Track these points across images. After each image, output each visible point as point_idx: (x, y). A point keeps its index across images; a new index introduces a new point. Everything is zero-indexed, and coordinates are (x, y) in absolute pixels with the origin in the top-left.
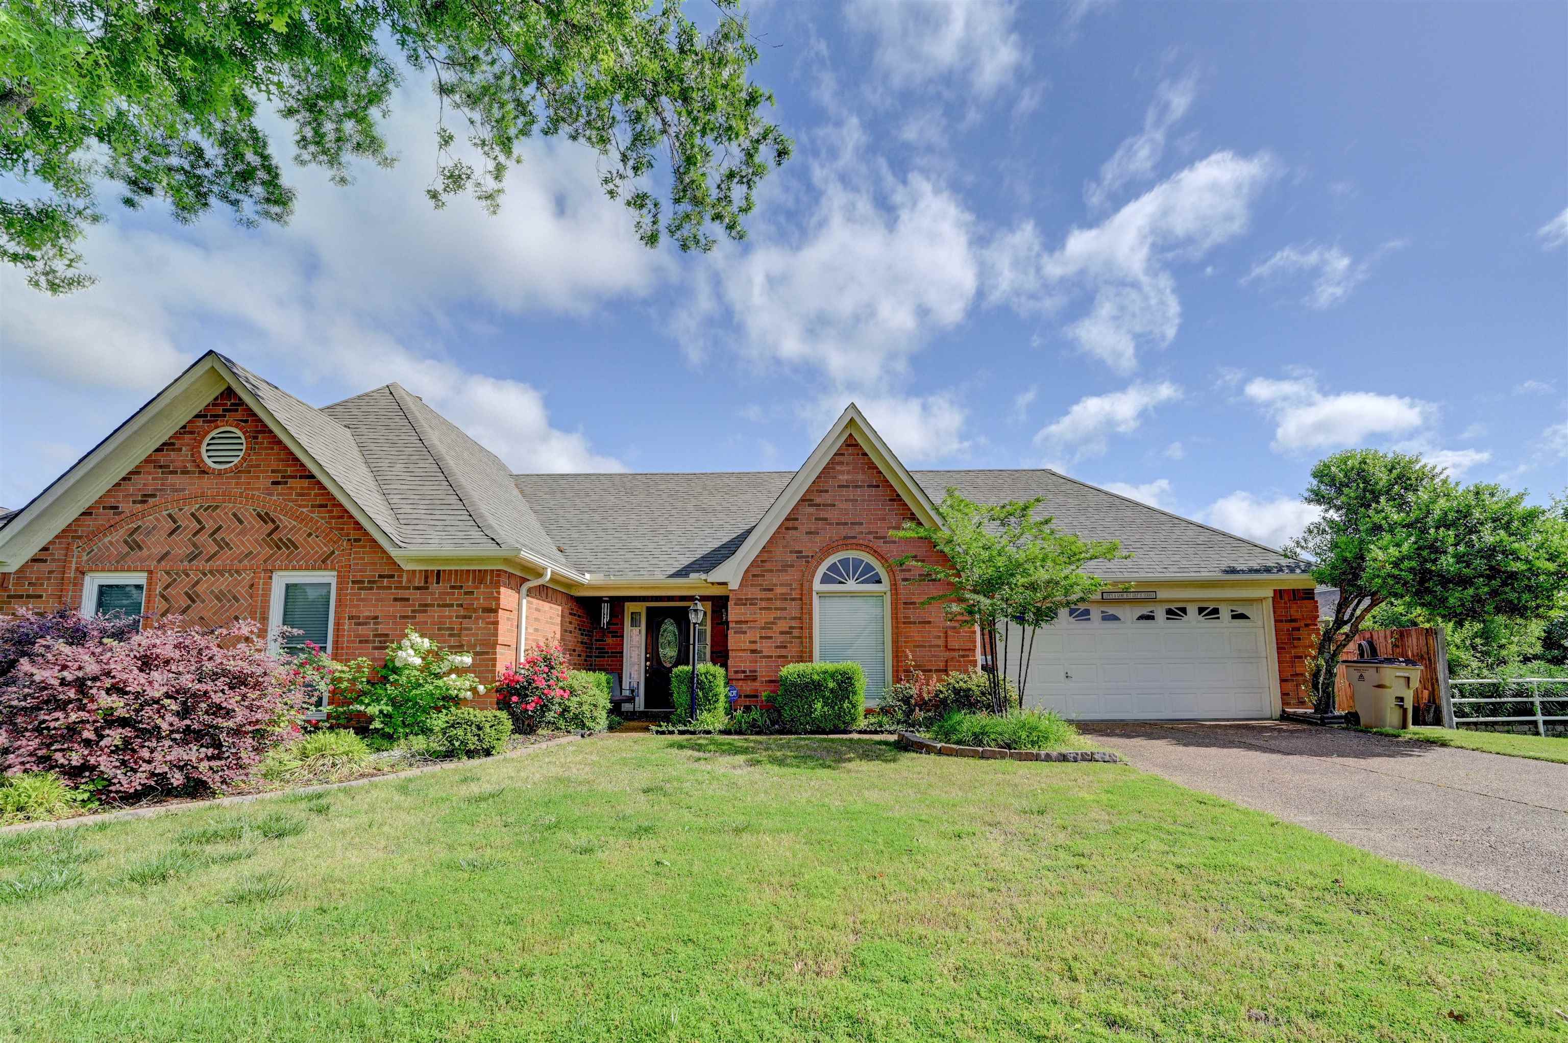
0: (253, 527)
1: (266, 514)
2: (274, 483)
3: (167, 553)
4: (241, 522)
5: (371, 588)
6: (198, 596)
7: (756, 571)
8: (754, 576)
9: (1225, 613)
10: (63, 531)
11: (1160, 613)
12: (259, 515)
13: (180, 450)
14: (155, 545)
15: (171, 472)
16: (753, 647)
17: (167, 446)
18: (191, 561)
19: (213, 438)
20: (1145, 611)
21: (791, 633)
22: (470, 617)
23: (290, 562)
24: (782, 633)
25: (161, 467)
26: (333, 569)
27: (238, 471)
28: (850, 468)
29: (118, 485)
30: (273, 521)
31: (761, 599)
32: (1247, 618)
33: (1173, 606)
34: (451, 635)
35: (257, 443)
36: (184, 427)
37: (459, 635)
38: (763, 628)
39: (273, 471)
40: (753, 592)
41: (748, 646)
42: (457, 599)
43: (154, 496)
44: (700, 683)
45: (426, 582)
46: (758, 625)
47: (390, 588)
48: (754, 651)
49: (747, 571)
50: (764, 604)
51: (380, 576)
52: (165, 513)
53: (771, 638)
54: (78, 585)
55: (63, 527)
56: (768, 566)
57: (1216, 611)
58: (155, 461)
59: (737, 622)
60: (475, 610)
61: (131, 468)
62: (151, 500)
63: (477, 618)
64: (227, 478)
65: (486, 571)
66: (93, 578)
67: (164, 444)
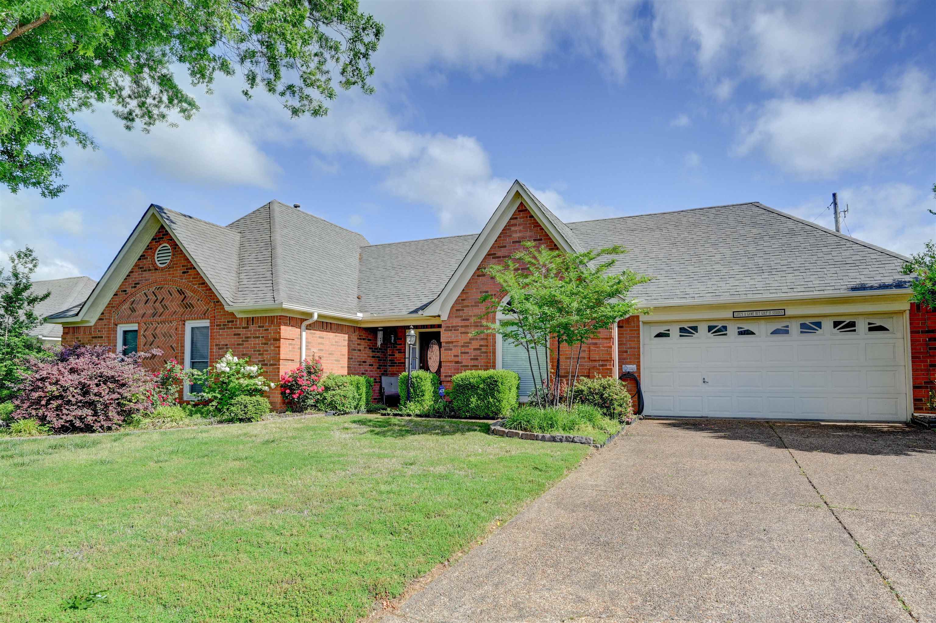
0: (176, 297)
1: (181, 290)
2: (183, 273)
3: (145, 313)
4: (171, 295)
5: (224, 329)
6: (156, 335)
7: (459, 307)
8: (457, 310)
9: (862, 326)
10: (109, 304)
11: (795, 328)
12: (178, 291)
13: (147, 258)
14: (141, 309)
15: (145, 271)
16: (456, 359)
17: (142, 257)
18: (153, 316)
19: (160, 251)
20: (779, 325)
21: (480, 349)
22: (267, 344)
23: (191, 315)
24: (475, 349)
25: (141, 268)
26: (208, 318)
27: (169, 267)
28: (521, 228)
29: (126, 279)
30: (184, 294)
31: (462, 326)
32: (887, 330)
33: (807, 321)
34: (259, 354)
35: (176, 252)
36: (148, 246)
37: (262, 354)
38: (462, 346)
39: (183, 266)
40: (456, 322)
41: (453, 358)
42: (262, 334)
43: (138, 284)
44: (412, 383)
45: (248, 324)
46: (460, 344)
47: (232, 328)
48: (457, 362)
49: (452, 307)
50: (463, 330)
51: (228, 322)
52: (143, 292)
53: (468, 353)
54: (115, 331)
55: (108, 302)
56: (466, 303)
57: (852, 325)
58: (139, 265)
59: (447, 343)
60: (270, 340)
61: (130, 270)
62: (138, 286)
63: (271, 344)
64: (165, 272)
65: (274, 316)
66: (121, 327)
67: (141, 256)
